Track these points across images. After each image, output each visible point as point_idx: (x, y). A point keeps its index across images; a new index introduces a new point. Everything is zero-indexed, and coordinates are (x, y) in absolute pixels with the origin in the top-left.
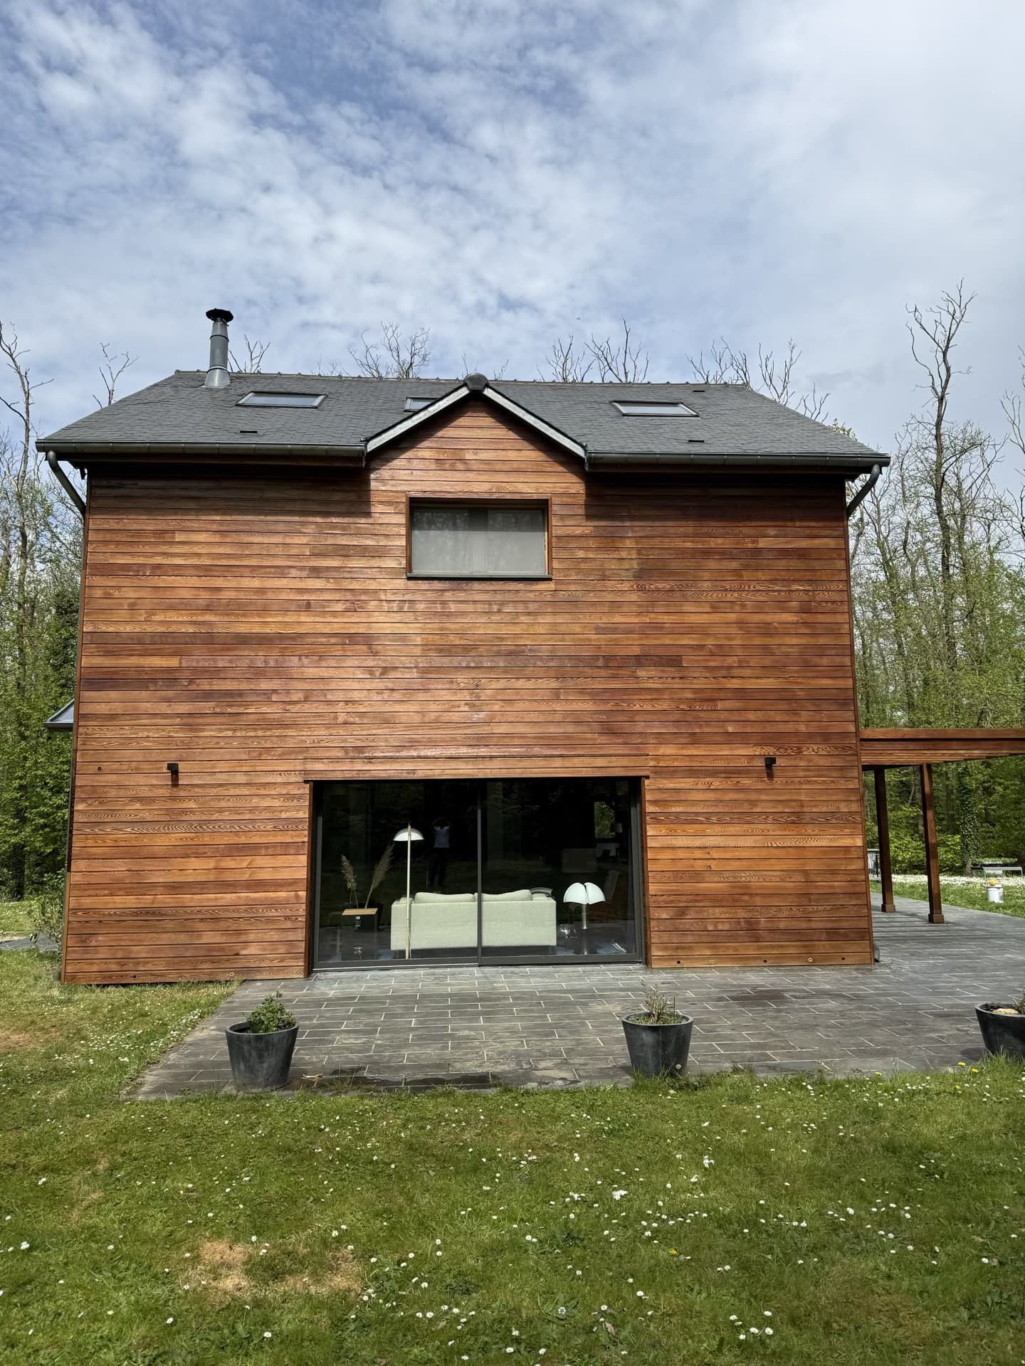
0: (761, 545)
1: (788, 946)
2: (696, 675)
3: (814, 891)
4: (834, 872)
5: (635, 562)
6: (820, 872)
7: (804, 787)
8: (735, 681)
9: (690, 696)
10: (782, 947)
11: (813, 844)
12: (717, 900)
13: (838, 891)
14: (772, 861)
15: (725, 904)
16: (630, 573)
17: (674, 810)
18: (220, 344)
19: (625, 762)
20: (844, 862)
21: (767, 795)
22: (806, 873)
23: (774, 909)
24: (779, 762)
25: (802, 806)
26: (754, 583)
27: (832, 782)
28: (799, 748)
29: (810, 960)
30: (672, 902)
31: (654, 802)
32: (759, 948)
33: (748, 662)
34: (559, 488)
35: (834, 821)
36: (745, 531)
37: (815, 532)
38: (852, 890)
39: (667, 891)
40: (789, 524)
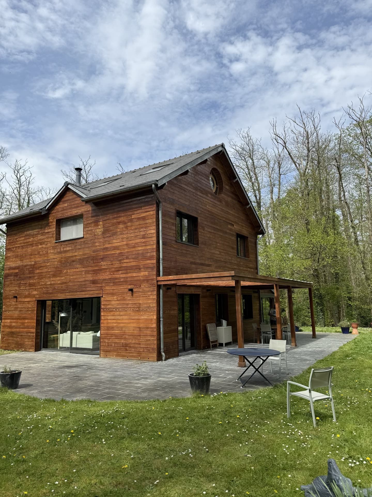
0: (133, 218)
1: (134, 353)
2: (115, 263)
3: (142, 334)
4: (147, 328)
5: (102, 229)
6: (144, 328)
7: (141, 298)
8: (125, 264)
9: (113, 270)
10: (132, 353)
11: (143, 318)
12: (117, 336)
13: (148, 334)
14: (131, 324)
15: (119, 338)
16: (101, 233)
17: (108, 307)
18: (80, 176)
19: (97, 292)
20: (150, 324)
21: (132, 301)
22: (140, 328)
23: (131, 340)
24: (134, 290)
25: (140, 305)
26: (131, 231)
27: (149, 296)
28: (140, 285)
29: (139, 358)
30: (106, 336)
31: (104, 305)
32: (127, 353)
33: (128, 257)
34: (86, 209)
35: (148, 310)
36: (129, 213)
37: (147, 210)
38: (152, 334)
39: (104, 333)
40: (140, 209)
